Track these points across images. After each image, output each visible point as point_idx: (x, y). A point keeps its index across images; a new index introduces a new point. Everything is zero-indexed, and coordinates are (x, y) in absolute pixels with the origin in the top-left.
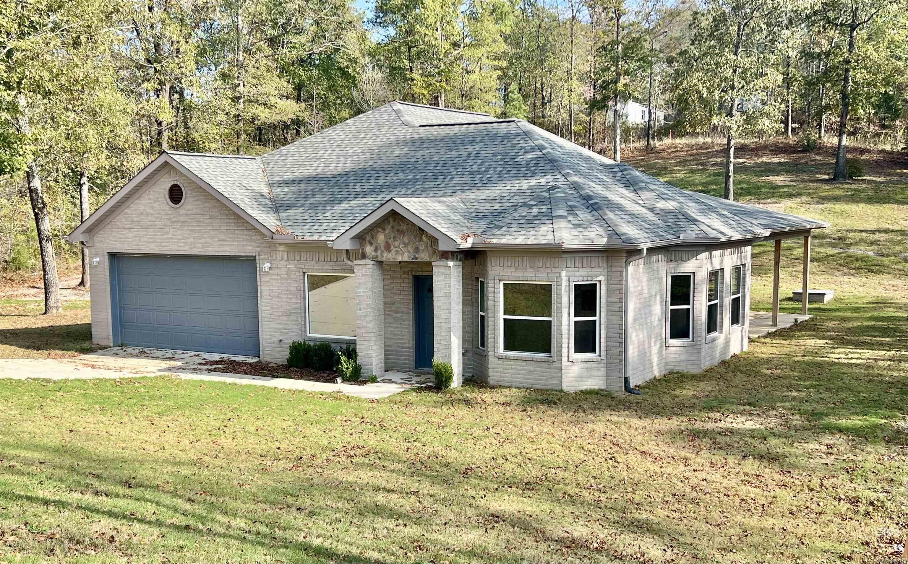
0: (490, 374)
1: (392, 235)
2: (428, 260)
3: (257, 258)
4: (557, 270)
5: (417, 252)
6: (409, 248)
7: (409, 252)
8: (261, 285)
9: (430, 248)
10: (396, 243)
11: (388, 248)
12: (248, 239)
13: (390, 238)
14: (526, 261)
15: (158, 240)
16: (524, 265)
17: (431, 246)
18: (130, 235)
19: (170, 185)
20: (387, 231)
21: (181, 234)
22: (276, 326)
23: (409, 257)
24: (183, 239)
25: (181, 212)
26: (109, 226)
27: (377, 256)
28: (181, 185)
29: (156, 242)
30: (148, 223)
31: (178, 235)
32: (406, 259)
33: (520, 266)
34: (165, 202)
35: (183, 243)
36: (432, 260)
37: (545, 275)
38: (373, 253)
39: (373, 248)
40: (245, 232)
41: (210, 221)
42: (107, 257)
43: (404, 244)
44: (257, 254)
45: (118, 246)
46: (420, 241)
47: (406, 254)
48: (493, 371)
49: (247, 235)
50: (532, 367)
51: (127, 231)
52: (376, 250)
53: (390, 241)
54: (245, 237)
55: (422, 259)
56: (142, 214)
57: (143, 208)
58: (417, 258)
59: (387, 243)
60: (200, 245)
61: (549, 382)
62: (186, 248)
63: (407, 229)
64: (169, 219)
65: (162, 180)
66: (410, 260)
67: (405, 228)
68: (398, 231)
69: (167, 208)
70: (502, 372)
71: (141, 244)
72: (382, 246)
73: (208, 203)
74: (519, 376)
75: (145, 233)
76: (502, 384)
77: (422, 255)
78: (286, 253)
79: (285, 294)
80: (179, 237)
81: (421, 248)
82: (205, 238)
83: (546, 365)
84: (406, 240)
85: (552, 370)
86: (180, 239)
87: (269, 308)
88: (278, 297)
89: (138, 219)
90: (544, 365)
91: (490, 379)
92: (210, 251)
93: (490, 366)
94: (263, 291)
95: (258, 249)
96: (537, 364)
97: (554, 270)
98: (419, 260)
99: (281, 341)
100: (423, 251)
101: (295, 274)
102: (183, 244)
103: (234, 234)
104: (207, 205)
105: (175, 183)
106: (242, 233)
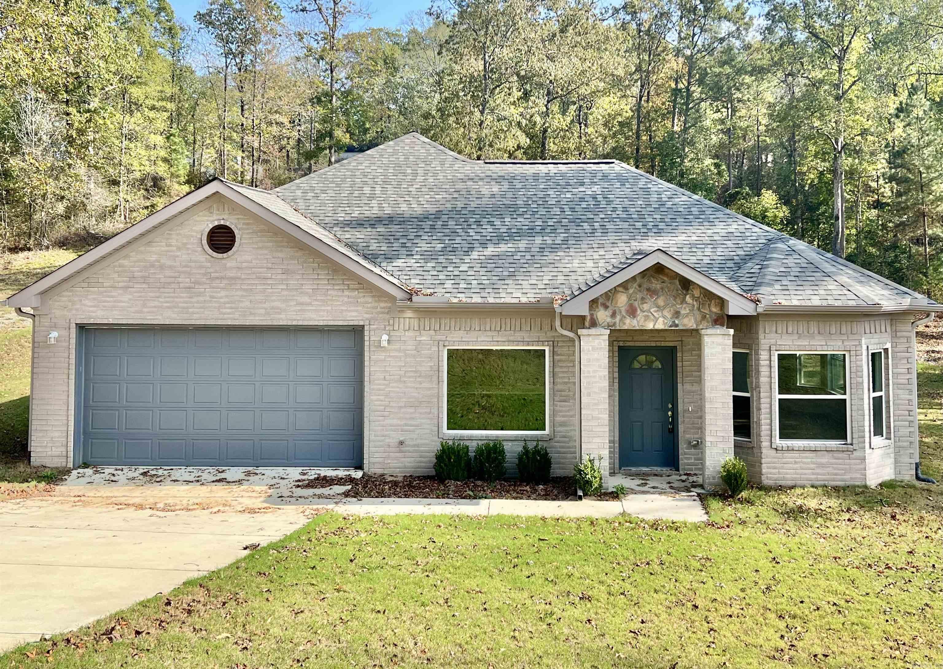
0: (764, 471)
1: (639, 296)
2: (694, 327)
3: (366, 328)
4: (856, 337)
5: (677, 318)
6: (666, 313)
7: (664, 317)
8: (370, 366)
9: (696, 312)
10: (646, 307)
11: (632, 312)
12: (351, 303)
13: (635, 300)
14: (814, 327)
15: (180, 305)
16: (811, 331)
17: (699, 309)
18: (126, 297)
19: (211, 226)
20: (631, 291)
21: (227, 296)
22: (395, 422)
23: (664, 324)
24: (231, 302)
25: (229, 265)
26: (83, 285)
27: (614, 324)
28: (232, 227)
29: (178, 307)
30: (163, 280)
31: (221, 298)
32: (660, 326)
33: (806, 332)
34: (200, 249)
35: (231, 308)
36: (701, 327)
37: (840, 343)
38: (609, 320)
39: (609, 313)
40: (347, 293)
41: (284, 276)
42: (73, 330)
43: (658, 307)
44: (367, 323)
45: (100, 313)
46: (682, 303)
47: (661, 320)
48: (768, 468)
49: (349, 297)
50: (825, 459)
51: (120, 291)
52: (613, 315)
53: (636, 304)
54: (346, 299)
55: (684, 325)
56: (153, 266)
57: (154, 258)
58: (677, 326)
59: (631, 306)
60: (263, 311)
61: (847, 477)
62: (236, 316)
63: (662, 288)
64: (205, 274)
65: (196, 218)
66: (666, 328)
67: (658, 286)
68: (648, 290)
69: (202, 258)
70: (782, 468)
71: (145, 310)
72: (623, 310)
73: (281, 251)
74: (807, 471)
75: (158, 294)
76: (783, 483)
77: (686, 321)
78: (416, 321)
79: (410, 377)
80: (222, 300)
81: (683, 312)
82: (273, 301)
83: (844, 455)
84: (661, 302)
85: (853, 461)
86: (225, 303)
87: (382, 398)
88: (399, 381)
89: (143, 274)
90: (841, 455)
91: (763, 478)
92: (282, 319)
93: (763, 461)
94: (372, 373)
95: (367, 316)
96: (831, 454)
97: (851, 337)
98: (680, 327)
99: (401, 443)
100: (687, 315)
101: (429, 349)
102: (228, 311)
103: (326, 295)
104: (280, 255)
105: (222, 223)
106: (340, 293)
